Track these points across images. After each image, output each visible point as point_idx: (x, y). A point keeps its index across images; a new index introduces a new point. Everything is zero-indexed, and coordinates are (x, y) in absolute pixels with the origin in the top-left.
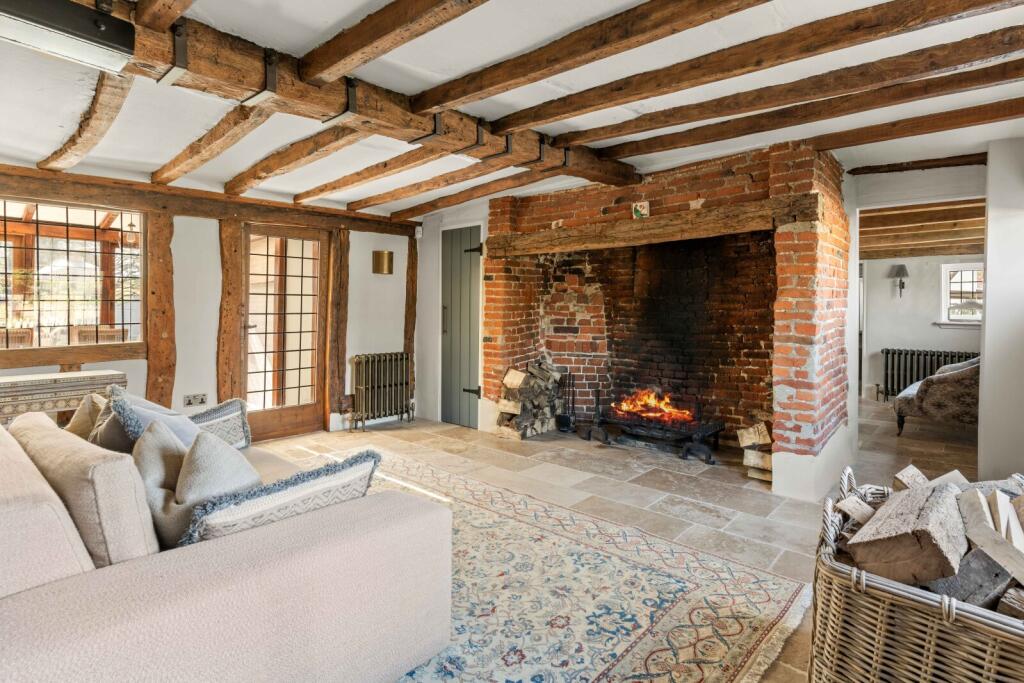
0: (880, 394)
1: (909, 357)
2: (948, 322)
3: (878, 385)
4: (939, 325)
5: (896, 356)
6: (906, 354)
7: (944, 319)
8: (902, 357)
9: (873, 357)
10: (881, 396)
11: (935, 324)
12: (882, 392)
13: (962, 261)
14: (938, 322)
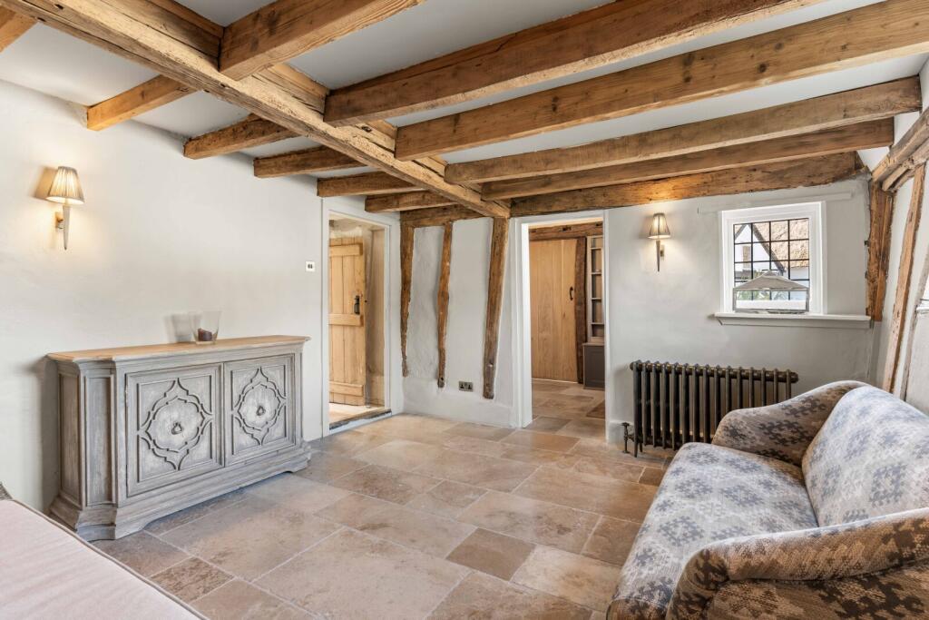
0: (629, 441)
1: (672, 376)
2: (732, 313)
3: (626, 425)
4: (720, 319)
5: (653, 375)
6: (668, 373)
7: (726, 310)
8: (662, 376)
9: (619, 373)
10: (631, 444)
11: (712, 317)
12: (631, 437)
13: (754, 204)
14: (717, 314)
